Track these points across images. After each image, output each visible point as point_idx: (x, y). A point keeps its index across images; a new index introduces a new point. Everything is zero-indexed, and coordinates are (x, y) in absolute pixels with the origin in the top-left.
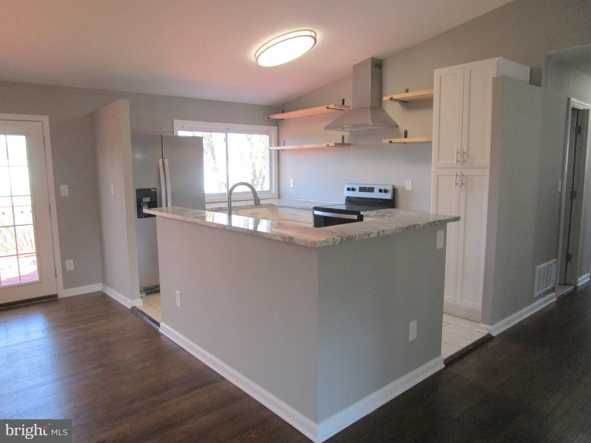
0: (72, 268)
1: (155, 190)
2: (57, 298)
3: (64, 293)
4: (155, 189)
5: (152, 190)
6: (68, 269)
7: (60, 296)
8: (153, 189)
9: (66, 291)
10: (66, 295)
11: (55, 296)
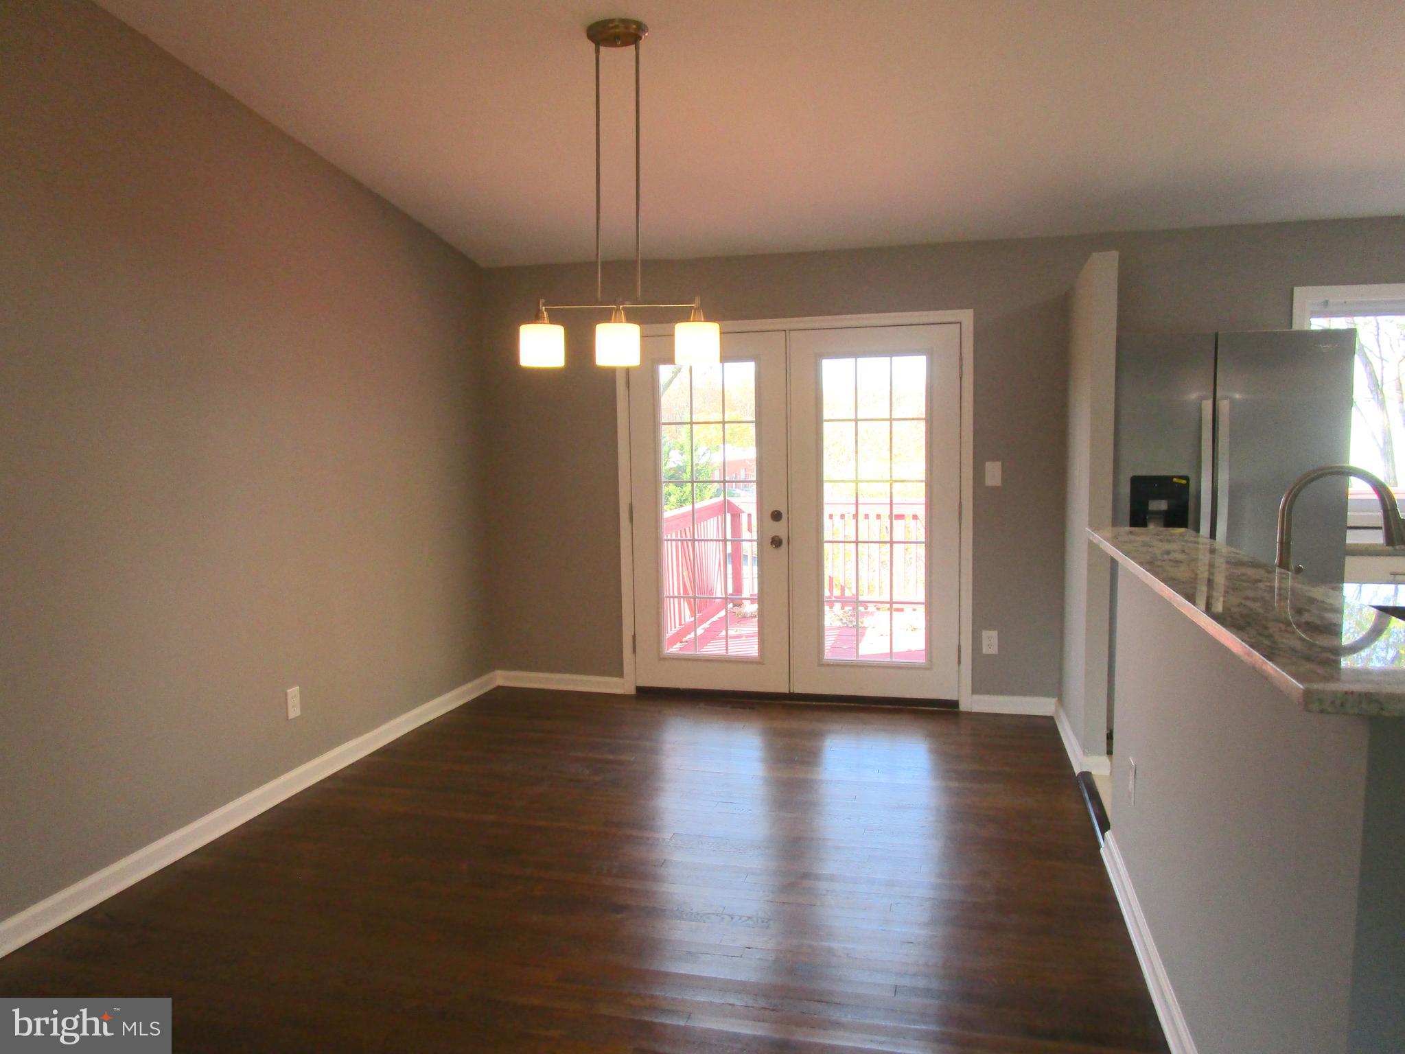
0: (994, 650)
1: (1184, 482)
2: (956, 710)
3: (973, 703)
4: (1186, 478)
5: (1175, 480)
6: (985, 650)
7: (963, 707)
8: (1180, 477)
9: (976, 697)
10: (977, 708)
11: (954, 704)
